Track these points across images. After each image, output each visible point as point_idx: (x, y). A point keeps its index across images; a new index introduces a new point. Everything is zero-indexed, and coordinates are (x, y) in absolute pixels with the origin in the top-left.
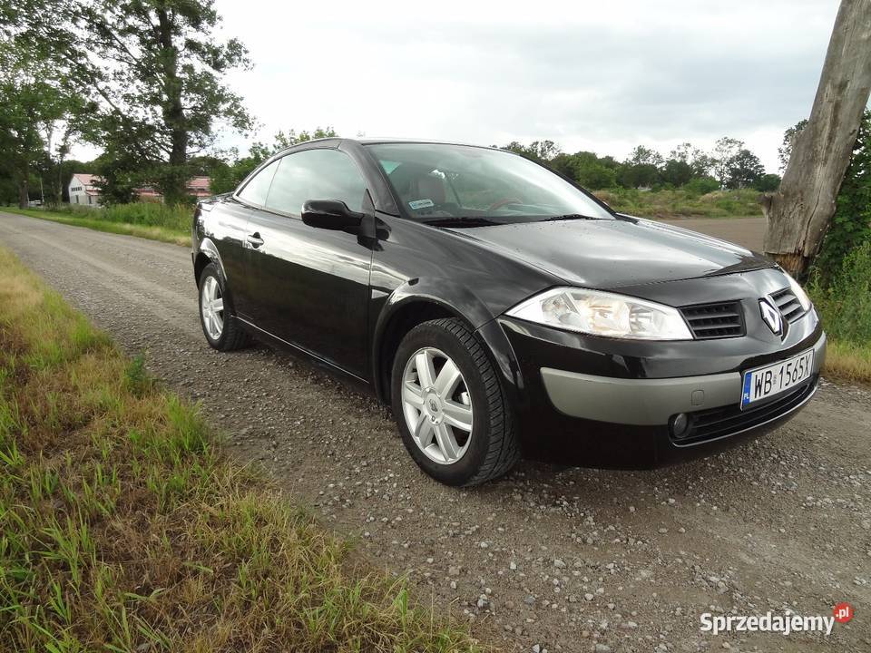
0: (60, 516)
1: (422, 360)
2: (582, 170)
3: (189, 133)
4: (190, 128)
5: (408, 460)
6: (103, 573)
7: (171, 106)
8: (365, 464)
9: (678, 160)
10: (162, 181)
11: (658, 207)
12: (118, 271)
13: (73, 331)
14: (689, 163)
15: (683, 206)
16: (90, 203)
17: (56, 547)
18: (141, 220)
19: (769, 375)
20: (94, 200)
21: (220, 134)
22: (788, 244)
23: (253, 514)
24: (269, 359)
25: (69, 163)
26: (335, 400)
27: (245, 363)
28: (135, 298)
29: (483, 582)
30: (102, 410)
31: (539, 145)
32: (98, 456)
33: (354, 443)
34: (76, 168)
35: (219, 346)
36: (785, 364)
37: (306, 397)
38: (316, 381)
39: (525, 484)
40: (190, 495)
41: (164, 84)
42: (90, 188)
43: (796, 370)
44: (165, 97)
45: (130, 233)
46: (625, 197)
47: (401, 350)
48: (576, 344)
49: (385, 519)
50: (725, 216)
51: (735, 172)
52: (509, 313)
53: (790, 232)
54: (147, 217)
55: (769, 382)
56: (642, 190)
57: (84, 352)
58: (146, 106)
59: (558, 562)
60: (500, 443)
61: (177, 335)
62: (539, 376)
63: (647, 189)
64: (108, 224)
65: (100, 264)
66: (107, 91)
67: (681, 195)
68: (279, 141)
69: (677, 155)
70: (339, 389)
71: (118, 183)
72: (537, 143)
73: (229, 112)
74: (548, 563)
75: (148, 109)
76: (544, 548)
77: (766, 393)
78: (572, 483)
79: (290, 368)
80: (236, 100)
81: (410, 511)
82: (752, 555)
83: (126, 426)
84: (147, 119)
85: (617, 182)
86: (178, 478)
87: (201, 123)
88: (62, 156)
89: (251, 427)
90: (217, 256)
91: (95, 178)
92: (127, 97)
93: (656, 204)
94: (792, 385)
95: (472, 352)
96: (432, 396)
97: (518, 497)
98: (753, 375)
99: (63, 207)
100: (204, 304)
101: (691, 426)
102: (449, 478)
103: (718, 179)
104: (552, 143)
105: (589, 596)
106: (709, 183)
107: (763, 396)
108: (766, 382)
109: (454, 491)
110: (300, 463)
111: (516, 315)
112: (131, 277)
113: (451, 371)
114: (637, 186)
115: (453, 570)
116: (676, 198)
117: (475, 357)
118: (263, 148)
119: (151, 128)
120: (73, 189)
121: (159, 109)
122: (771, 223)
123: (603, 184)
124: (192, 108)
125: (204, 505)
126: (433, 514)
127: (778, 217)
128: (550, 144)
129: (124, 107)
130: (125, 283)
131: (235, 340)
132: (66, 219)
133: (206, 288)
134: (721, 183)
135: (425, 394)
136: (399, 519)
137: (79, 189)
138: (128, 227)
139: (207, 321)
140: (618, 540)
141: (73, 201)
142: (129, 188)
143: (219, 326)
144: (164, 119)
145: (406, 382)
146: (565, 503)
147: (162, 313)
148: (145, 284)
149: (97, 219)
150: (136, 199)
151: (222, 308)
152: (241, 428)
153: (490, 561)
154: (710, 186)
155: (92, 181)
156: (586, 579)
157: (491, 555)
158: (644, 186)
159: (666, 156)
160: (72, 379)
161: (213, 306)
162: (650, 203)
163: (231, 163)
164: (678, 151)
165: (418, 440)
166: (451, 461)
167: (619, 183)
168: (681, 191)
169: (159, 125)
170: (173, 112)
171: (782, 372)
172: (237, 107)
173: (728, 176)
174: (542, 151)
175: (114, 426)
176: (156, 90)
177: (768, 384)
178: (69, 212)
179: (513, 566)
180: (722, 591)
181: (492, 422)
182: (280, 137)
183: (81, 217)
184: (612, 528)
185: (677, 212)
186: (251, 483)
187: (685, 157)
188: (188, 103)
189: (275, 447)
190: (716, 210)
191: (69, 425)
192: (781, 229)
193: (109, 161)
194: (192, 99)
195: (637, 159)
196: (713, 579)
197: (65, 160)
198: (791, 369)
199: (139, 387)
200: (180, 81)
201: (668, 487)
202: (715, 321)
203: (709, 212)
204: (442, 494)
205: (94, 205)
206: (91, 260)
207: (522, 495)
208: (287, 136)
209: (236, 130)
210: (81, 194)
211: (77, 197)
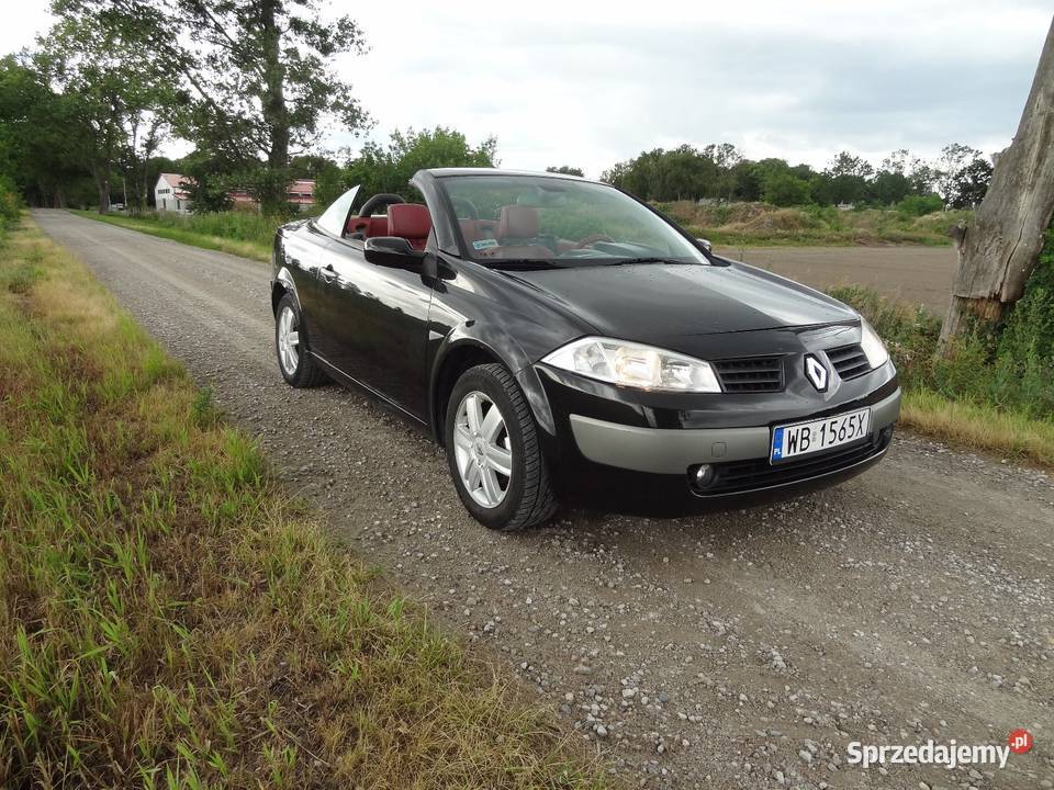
0: (120, 532)
1: (472, 403)
2: (769, 180)
3: (291, 130)
4: (293, 124)
5: (458, 503)
6: (154, 580)
7: (271, 98)
8: (415, 505)
9: (892, 171)
10: (259, 186)
11: (861, 231)
12: (202, 295)
13: (147, 360)
14: (906, 175)
15: (893, 229)
16: (179, 207)
17: (116, 559)
18: (232, 233)
19: (806, 432)
20: (182, 204)
21: (327, 131)
22: (981, 286)
23: (291, 540)
24: (344, 399)
25: (156, 160)
26: (402, 443)
27: (318, 400)
28: (215, 325)
29: (496, 611)
30: (167, 440)
31: (715, 149)
32: (158, 483)
33: (410, 485)
34: (164, 166)
35: (294, 382)
36: (828, 422)
37: (373, 438)
38: (387, 423)
39: (568, 531)
40: (239, 522)
41: (264, 70)
42: (180, 191)
43: (843, 428)
44: (265, 87)
45: (218, 248)
46: (820, 216)
47: (454, 393)
48: (611, 395)
49: (421, 555)
50: (945, 244)
51: (965, 188)
52: (544, 360)
53: (985, 272)
54: (239, 230)
55: (807, 438)
56: (843, 207)
57: (155, 383)
58: (242, 98)
59: (572, 600)
60: (535, 489)
61: (253, 369)
62: (568, 422)
63: (850, 207)
64: (194, 236)
65: (182, 285)
66: (198, 80)
67: (892, 216)
68: (395, 141)
69: (891, 164)
70: (410, 432)
71: (210, 187)
72: (713, 147)
73: (336, 106)
74: (563, 600)
75: (244, 102)
76: (564, 588)
77: (801, 450)
78: (616, 533)
79: (364, 408)
80: (346, 90)
81: (448, 549)
82: (765, 607)
83: (188, 457)
84: (244, 112)
85: (812, 197)
86: (229, 506)
87: (305, 118)
88: (149, 152)
89: (311, 464)
90: (293, 287)
91: (184, 180)
92: (220, 86)
93: (859, 227)
94: (837, 443)
95: (512, 398)
96: (478, 440)
97: (556, 543)
98: (786, 431)
99: (147, 212)
100: (281, 337)
101: (717, 478)
102: (493, 521)
103: (943, 197)
104: (733, 147)
105: (590, 630)
106: (930, 202)
107: (798, 452)
108: (803, 439)
109: (496, 534)
110: (353, 501)
111: (551, 363)
112: (214, 301)
113: (495, 415)
114: (837, 203)
115: (471, 600)
116: (885, 220)
117: (515, 403)
118: (377, 148)
119: (248, 123)
120: (160, 192)
121: (257, 101)
122: (964, 260)
123: (794, 200)
124: (295, 100)
125: (250, 530)
126: (468, 554)
127: (971, 253)
128: (729, 148)
129: (217, 97)
130: (206, 308)
131: (310, 377)
132: (150, 228)
133: (283, 319)
134: (946, 201)
135: (472, 438)
136: (434, 555)
137: (167, 191)
138: (217, 240)
139: (283, 353)
140: (639, 586)
141: (159, 206)
142: (222, 193)
143: (294, 361)
144: (262, 112)
145: (459, 425)
146: (601, 551)
147: (242, 343)
148: (229, 310)
149: (184, 230)
150: (229, 206)
151: (297, 342)
152: (302, 465)
153: (509, 595)
154: (930, 205)
155: (181, 183)
156: (593, 616)
157: (511, 591)
158: (846, 203)
159: (877, 165)
160: (141, 409)
161: (289, 340)
162: (851, 225)
163: (340, 165)
164: (892, 161)
165: (467, 484)
166: (494, 505)
167: (815, 198)
168: (892, 210)
169: (257, 119)
170: (274, 104)
171: (823, 429)
172: (346, 98)
173: (956, 193)
174: (719, 157)
175: (178, 457)
176: (254, 79)
177: (805, 442)
178: (155, 219)
179: (529, 601)
180: (720, 634)
181: (527, 468)
182: (396, 136)
183: (166, 226)
184: (638, 575)
185: (883, 238)
186: (298, 515)
187: (901, 168)
188: (291, 94)
189: (331, 485)
190: (934, 236)
191: (135, 454)
192: (973, 268)
193: (200, 161)
194: (294, 90)
195: (837, 170)
196: (715, 623)
197: (150, 157)
198: (837, 427)
199: (207, 419)
200: (282, 68)
201: (712, 543)
202: (753, 375)
203: (925, 239)
204: (484, 536)
205: (183, 211)
206: (172, 279)
207: (561, 541)
208: (404, 135)
209: (347, 127)
210: (169, 197)
211: (164, 200)
